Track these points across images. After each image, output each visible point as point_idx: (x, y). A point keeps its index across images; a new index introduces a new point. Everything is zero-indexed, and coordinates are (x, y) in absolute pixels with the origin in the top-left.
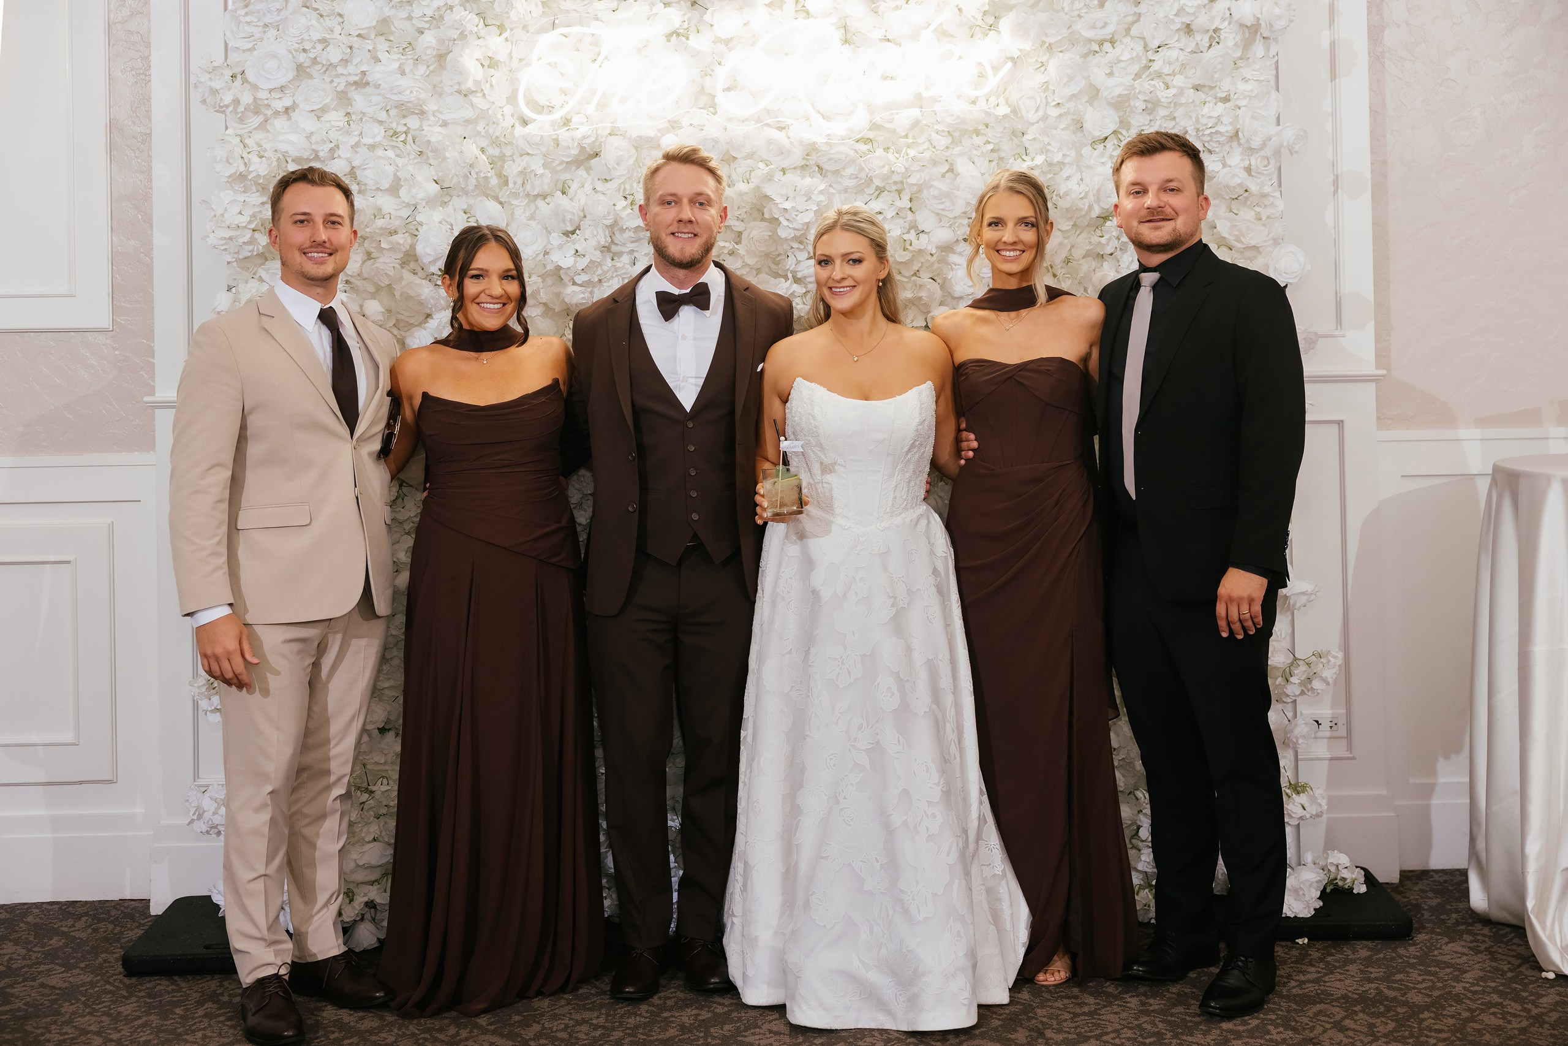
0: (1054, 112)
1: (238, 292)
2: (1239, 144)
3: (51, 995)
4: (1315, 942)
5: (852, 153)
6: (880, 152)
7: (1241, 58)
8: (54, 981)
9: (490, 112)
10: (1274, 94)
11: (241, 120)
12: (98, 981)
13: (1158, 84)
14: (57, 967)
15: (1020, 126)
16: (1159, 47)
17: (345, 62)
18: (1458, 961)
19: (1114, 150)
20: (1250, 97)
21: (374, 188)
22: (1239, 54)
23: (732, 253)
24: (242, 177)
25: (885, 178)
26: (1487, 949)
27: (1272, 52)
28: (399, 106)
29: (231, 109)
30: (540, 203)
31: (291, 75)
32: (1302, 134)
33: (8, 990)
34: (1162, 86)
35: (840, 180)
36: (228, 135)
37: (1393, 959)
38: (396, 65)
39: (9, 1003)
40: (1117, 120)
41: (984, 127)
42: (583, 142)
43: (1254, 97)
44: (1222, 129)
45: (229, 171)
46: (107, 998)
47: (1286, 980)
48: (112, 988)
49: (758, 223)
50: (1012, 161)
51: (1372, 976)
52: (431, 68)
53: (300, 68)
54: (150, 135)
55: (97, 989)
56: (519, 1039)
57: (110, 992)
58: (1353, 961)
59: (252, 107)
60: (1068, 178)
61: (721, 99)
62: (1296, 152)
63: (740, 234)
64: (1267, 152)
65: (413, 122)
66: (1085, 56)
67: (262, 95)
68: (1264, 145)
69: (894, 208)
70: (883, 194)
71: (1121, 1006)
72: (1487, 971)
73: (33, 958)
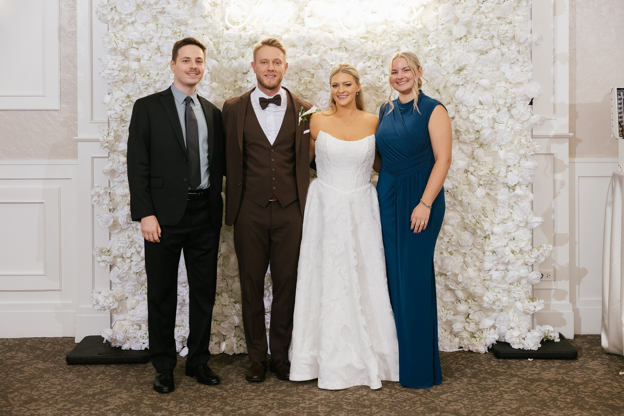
0: (440, 27)
1: (112, 95)
2: (515, 41)
3: (39, 371)
4: (539, 360)
5: (359, 43)
6: (370, 42)
7: (517, 6)
8: (39, 366)
9: (214, 24)
10: (530, 21)
11: (114, 26)
12: (57, 366)
13: (483, 16)
14: (40, 361)
15: (426, 33)
16: (483, 1)
17: (156, 3)
18: (595, 367)
19: (464, 43)
20: (520, 22)
21: (167, 54)
22: (516, 5)
23: (310, 82)
24: (115, 49)
25: (372, 53)
26: (607, 364)
27: (530, 4)
28: (178, 21)
29: (111, 22)
30: (233, 61)
31: (134, 9)
32: (541, 37)
33: (22, 369)
34: (484, 17)
35: (354, 53)
36: (110, 32)
37: (569, 366)
38: (176, 5)
39: (23, 374)
40: (466, 31)
41: (412, 33)
42: (252, 36)
43: (522, 22)
44: (508, 35)
45: (110, 47)
46: (61, 372)
47: (526, 373)
48: (63, 369)
49: (320, 70)
50: (423, 47)
51: (560, 372)
52: (190, 6)
53: (138, 6)
54: (76, 32)
55: (57, 369)
56: (224, 389)
57: (62, 370)
58: (553, 367)
59: (119, 21)
60: (446, 54)
61: (306, 20)
62: (538, 45)
63: (313, 75)
64: (526, 44)
65: (183, 28)
66: (454, 5)
67: (123, 16)
68: (525, 42)
69: (375, 65)
70: (371, 59)
71: (460, 381)
72: (607, 372)
73: (30, 358)
